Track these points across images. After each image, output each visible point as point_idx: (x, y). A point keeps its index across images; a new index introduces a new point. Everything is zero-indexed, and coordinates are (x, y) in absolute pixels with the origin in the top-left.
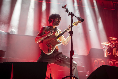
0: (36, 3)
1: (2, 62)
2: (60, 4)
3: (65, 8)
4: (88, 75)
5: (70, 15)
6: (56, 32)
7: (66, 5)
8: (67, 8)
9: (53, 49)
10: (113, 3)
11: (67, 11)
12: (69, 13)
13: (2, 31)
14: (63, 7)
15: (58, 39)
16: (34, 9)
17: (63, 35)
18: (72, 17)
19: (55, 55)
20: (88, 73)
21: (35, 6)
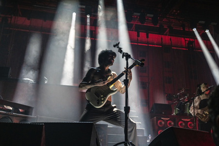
0: (78, 39)
1: (29, 123)
2: (110, 41)
3: (118, 47)
4: (150, 140)
5: (125, 57)
6: (109, 76)
7: (119, 43)
8: (120, 47)
9: (104, 101)
10: (185, 41)
11: (120, 50)
12: (123, 54)
13: (28, 79)
14: (114, 46)
15: (112, 86)
16: (75, 49)
17: (119, 80)
18: (127, 60)
19: (106, 109)
20: (150, 138)
21: (75, 44)
